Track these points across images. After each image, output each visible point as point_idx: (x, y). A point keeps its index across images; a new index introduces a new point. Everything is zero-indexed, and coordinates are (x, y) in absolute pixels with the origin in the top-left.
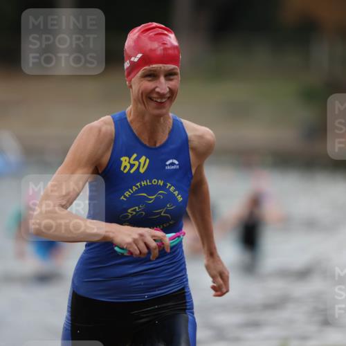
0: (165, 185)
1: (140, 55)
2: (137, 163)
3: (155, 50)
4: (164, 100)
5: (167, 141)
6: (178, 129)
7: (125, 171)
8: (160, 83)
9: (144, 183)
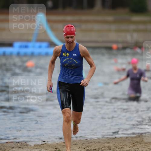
0: (73, 59)
1: (65, 33)
2: (66, 54)
3: (69, 32)
6: (77, 46)
9: (68, 59)
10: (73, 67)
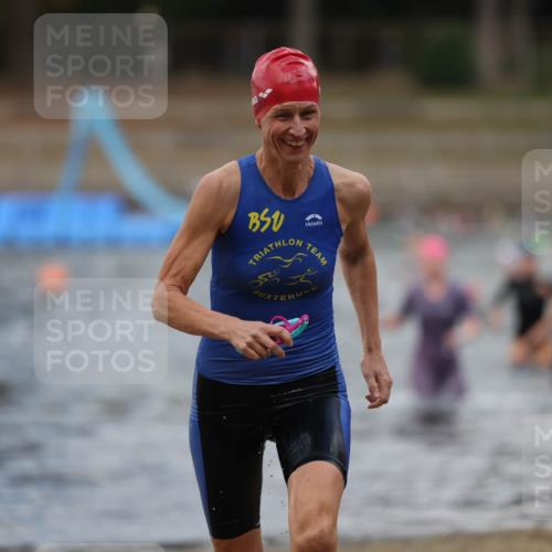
0: (304, 245)
1: (269, 91)
2: (269, 220)
4: (300, 143)
5: (306, 192)
7: (254, 230)
8: (295, 123)
9: (278, 244)
10: (300, 287)
